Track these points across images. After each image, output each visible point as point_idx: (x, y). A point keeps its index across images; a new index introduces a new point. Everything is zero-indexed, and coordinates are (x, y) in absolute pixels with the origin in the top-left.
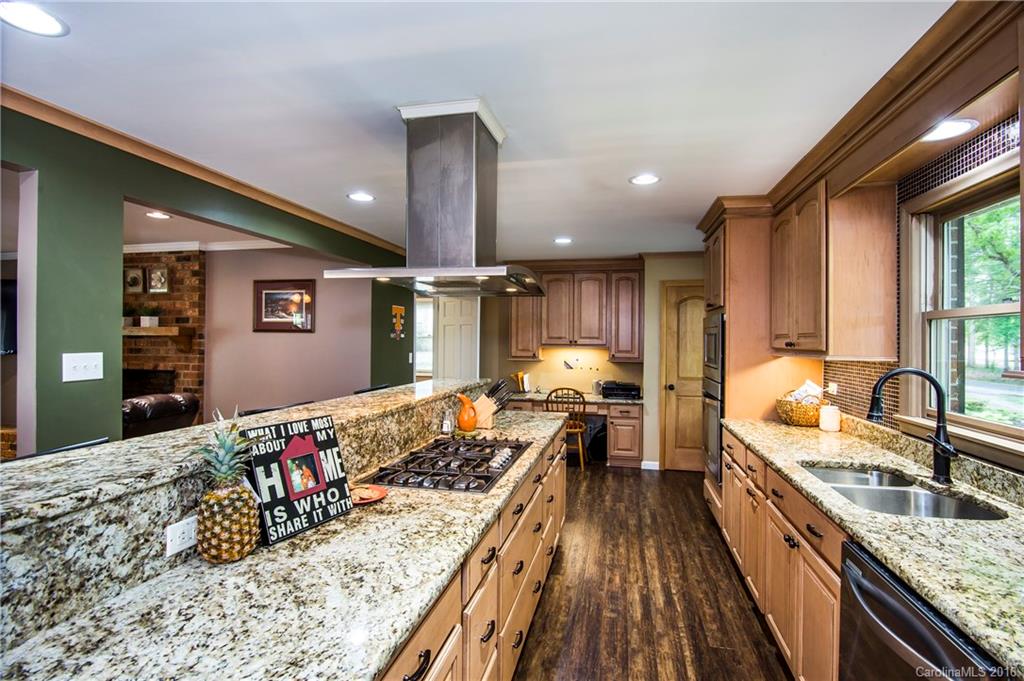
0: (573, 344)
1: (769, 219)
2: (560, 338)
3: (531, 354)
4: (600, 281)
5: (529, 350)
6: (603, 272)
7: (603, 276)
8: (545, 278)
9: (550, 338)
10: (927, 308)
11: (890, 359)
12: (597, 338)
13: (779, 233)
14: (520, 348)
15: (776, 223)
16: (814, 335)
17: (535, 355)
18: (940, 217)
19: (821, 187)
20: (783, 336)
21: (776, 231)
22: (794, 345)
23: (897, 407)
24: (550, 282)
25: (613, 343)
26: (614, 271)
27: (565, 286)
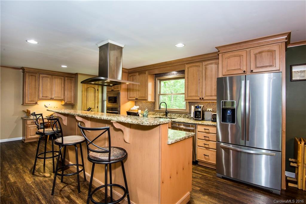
0: (52, 99)
1: (128, 74)
2: (47, 97)
3: (34, 102)
4: (62, 79)
5: (33, 101)
7: (63, 78)
8: (41, 75)
9: (42, 97)
10: (159, 93)
11: (153, 101)
12: (61, 97)
13: (131, 77)
14: (30, 100)
15: (130, 75)
16: (144, 97)
17: (36, 103)
18: (161, 80)
19: (147, 72)
20: (134, 97)
21: (130, 77)
22: (137, 99)
23: (155, 108)
24: (43, 77)
25: (65, 99)
26: (66, 77)
27: (48, 79)
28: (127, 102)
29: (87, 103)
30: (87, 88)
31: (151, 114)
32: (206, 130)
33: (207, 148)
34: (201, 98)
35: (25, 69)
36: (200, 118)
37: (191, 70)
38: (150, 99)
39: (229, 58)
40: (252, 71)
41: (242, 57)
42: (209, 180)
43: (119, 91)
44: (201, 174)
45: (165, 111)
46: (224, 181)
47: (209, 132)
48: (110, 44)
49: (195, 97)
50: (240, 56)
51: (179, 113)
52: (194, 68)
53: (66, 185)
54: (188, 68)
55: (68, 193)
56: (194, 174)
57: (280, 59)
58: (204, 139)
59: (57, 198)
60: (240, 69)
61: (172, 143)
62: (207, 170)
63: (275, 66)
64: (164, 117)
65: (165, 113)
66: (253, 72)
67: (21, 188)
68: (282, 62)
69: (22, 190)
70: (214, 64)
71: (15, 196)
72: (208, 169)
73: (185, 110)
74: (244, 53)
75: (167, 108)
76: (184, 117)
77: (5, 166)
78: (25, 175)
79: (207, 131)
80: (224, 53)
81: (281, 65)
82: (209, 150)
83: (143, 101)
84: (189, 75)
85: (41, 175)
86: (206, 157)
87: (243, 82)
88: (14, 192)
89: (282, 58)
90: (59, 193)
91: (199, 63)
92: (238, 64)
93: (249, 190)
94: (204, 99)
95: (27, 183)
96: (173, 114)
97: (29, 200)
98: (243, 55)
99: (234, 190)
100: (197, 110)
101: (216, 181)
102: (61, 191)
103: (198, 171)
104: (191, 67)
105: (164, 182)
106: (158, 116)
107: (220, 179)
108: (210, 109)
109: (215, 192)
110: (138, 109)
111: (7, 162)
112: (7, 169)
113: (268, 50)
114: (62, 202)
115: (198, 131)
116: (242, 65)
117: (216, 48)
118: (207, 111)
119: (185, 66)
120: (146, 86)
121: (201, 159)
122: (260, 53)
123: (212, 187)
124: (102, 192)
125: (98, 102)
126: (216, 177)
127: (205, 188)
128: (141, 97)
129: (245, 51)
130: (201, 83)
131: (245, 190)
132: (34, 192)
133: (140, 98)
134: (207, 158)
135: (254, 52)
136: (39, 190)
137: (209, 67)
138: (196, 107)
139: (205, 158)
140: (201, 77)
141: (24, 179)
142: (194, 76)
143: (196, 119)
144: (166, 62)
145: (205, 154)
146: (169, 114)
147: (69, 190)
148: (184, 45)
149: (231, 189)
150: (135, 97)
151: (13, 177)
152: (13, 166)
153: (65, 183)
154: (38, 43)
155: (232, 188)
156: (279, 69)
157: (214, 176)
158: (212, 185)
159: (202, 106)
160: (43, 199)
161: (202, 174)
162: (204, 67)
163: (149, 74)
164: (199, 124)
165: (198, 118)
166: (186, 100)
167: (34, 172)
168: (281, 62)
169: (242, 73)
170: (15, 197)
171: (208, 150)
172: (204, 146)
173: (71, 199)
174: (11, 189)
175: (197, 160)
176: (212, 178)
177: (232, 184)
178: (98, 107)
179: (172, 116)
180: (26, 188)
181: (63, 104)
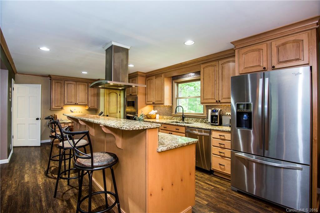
0: (76, 104)
1: (146, 78)
2: (72, 102)
3: (60, 108)
4: (85, 85)
5: (60, 106)
6: (86, 83)
7: (86, 84)
8: (66, 82)
9: (68, 102)
10: (176, 97)
11: (170, 105)
12: (84, 102)
13: (149, 81)
14: (56, 105)
15: (148, 79)
16: (161, 101)
17: (62, 108)
18: (178, 83)
19: (163, 75)
20: (150, 101)
21: (147, 81)
22: (154, 103)
23: (172, 113)
24: (68, 84)
25: (89, 104)
26: (90, 83)
27: (73, 85)
28: (145, 107)
29: (110, 108)
30: (109, 93)
31: (168, 118)
32: (221, 136)
33: (223, 157)
34: (218, 102)
35: (51, 76)
36: (217, 123)
37: (207, 70)
38: (167, 102)
39: (246, 53)
40: (273, 67)
41: (261, 51)
42: (221, 193)
43: (136, 95)
44: (213, 186)
45: (181, 115)
46: (239, 196)
47: (224, 139)
48: (114, 45)
49: (211, 100)
50: (259, 50)
51: (196, 117)
52: (210, 68)
53: (71, 189)
54: (204, 68)
55: (70, 197)
56: (206, 185)
57: (309, 50)
58: (219, 146)
59: (58, 201)
60: (259, 66)
61: (163, 150)
62: (222, 182)
63: (302, 59)
64: (181, 121)
65: (182, 118)
66: (275, 68)
67: (31, 188)
68: (312, 54)
69: (31, 190)
70: (231, 62)
71: (23, 195)
72: (223, 180)
73: (202, 114)
74: (264, 46)
75: (184, 112)
76: (201, 122)
77: (26, 166)
78: (39, 175)
79: (223, 137)
80: (241, 49)
81: (311, 58)
82: (225, 159)
83: (161, 105)
84: (205, 76)
85: (53, 176)
86: (221, 166)
87: (261, 80)
88: (23, 191)
89: (311, 49)
90: (61, 196)
91: (215, 62)
92: (256, 60)
93: (267, 209)
94: (221, 102)
95: (37, 184)
96: (190, 119)
97: (33, 200)
98: (262, 49)
99: (249, 208)
100: (214, 114)
101: (230, 195)
102: (64, 193)
103: (211, 181)
104: (207, 67)
105: (152, 194)
106: (176, 121)
107: (234, 193)
108: (229, 113)
109: (224, 208)
110: (156, 113)
111: (29, 163)
112: (26, 169)
113: (294, 40)
114: (60, 206)
115: (213, 138)
116: (261, 61)
117: (231, 43)
118: (226, 115)
119: (200, 66)
120: (162, 90)
121: (216, 169)
122: (284, 44)
123: (222, 203)
124: (102, 198)
125: (120, 107)
126: (230, 190)
127: (214, 203)
128: (158, 101)
129: (266, 44)
130: (217, 85)
131: (263, 208)
132: (40, 193)
133: (157, 103)
134: (222, 168)
135: (276, 44)
136: (45, 191)
137: (226, 66)
138: (213, 111)
139: (221, 168)
140: (217, 78)
141: (37, 180)
142: (209, 77)
143: (213, 124)
144: (181, 63)
145: (221, 164)
146: (186, 119)
147: (72, 193)
148: (194, 43)
149: (244, 206)
150: (152, 101)
151: (28, 177)
152: (33, 167)
153: (71, 186)
154: (50, 50)
155: (246, 205)
156: (308, 63)
157: (229, 189)
158: (223, 200)
159: (220, 109)
160: (45, 201)
161: (215, 185)
162: (220, 66)
163: (165, 77)
164: (214, 130)
165: (215, 123)
166: (201, 103)
167: (48, 173)
168: (310, 54)
169: (261, 70)
170: (22, 197)
171: (223, 158)
172: (219, 154)
173: (70, 204)
174: (22, 188)
175: (212, 169)
176: (226, 191)
177: (248, 200)
178: (120, 111)
179: (189, 120)
180: (35, 188)
181: (87, 109)
